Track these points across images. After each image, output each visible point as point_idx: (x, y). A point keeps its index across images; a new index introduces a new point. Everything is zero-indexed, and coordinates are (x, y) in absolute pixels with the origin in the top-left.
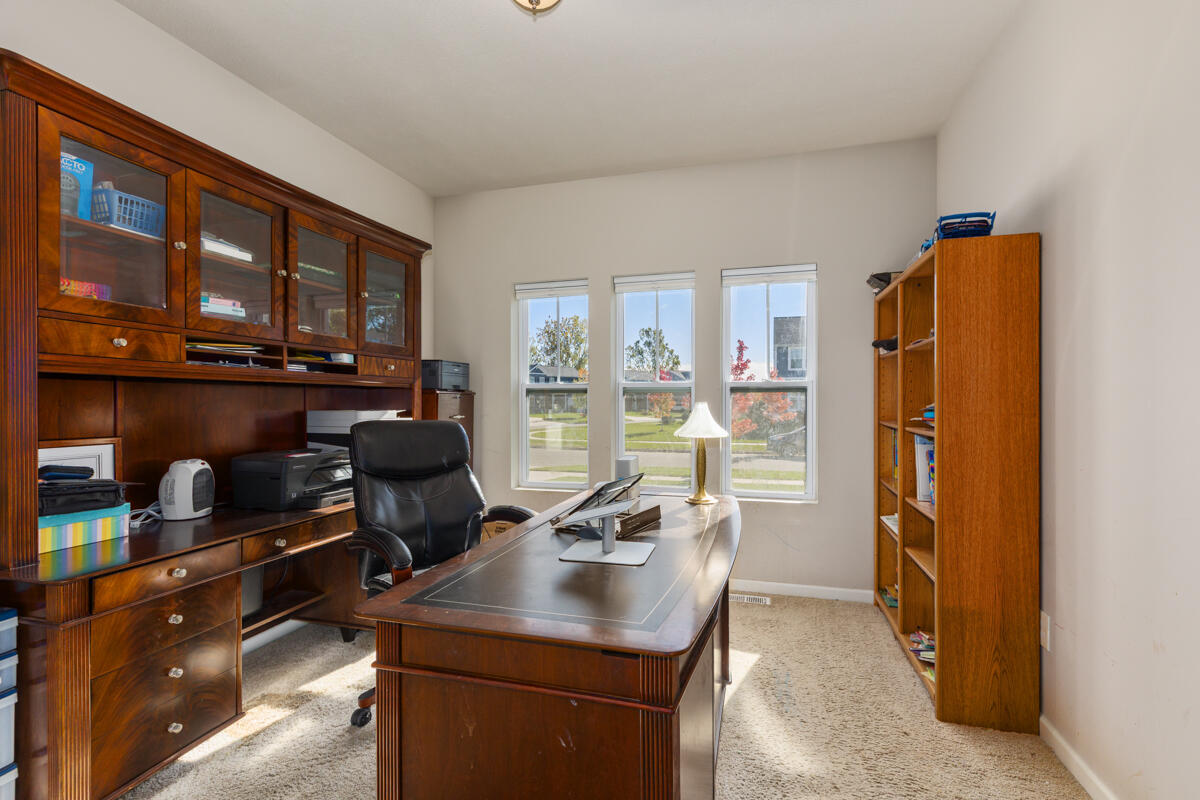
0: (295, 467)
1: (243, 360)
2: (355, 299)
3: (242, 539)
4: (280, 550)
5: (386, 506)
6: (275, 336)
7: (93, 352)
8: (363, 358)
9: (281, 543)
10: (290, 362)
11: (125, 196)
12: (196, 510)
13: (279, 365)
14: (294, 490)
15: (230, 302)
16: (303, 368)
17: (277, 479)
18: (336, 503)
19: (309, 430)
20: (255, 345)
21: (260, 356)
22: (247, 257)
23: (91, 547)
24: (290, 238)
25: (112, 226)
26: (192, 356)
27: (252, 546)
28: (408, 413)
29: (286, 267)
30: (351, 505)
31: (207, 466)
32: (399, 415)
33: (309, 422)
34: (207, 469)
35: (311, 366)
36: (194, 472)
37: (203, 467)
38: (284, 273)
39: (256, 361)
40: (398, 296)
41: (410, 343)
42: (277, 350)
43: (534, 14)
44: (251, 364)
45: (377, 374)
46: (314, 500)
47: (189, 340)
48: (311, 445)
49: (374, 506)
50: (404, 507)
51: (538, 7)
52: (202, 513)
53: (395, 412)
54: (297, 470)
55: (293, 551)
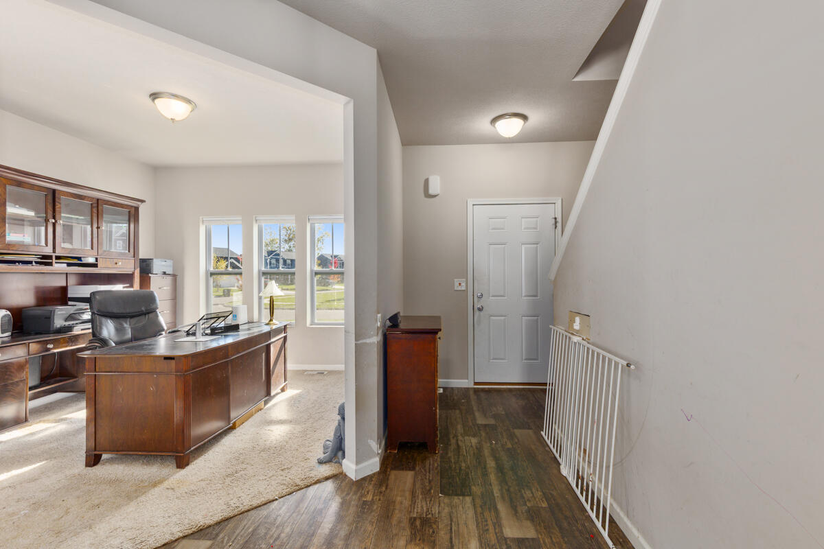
1: (30, 262)
2: (96, 230)
3: (29, 343)
4: (49, 350)
5: (109, 330)
6: (48, 250)
8: (101, 259)
9: (50, 346)
10: (57, 263)
12: (2, 333)
13: (50, 264)
14: (59, 322)
15: (22, 235)
16: (65, 265)
17: (49, 318)
18: (82, 330)
19: (69, 296)
20: (36, 255)
21: (39, 260)
22: (32, 214)
24: (57, 204)
26: (1, 262)
27: (34, 347)
28: (132, 286)
29: (54, 218)
30: (91, 331)
31: (8, 313)
32: (124, 287)
33: (69, 292)
34: (8, 315)
35: (69, 264)
36: (1, 315)
37: (6, 313)
38: (54, 221)
39: (36, 263)
40: (124, 225)
41: (132, 251)
42: (50, 257)
44: (34, 264)
45: (111, 267)
46: (70, 329)
48: (70, 303)
49: (101, 328)
50: (119, 330)
52: (6, 335)
53: (122, 286)
54: (60, 314)
55: (56, 351)
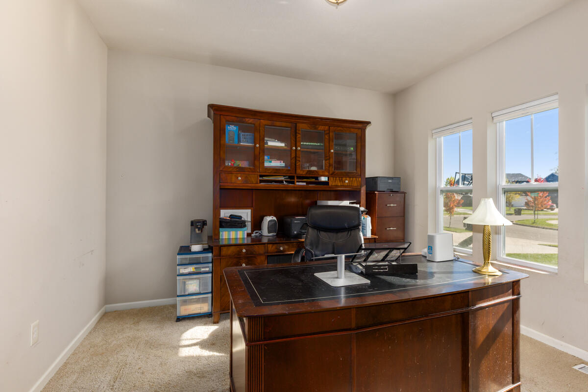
0: (295, 222)
1: (281, 182)
2: (328, 153)
3: (267, 244)
4: (282, 251)
6: (292, 172)
7: (233, 182)
8: (332, 178)
9: (281, 249)
10: (297, 182)
11: (244, 134)
12: (269, 233)
13: (293, 183)
14: (295, 230)
15: (279, 162)
16: (305, 184)
17: (290, 225)
20: (286, 176)
21: (289, 180)
22: (283, 145)
23: (237, 239)
24: (298, 134)
25: (241, 144)
26: (261, 181)
27: (271, 247)
28: (359, 202)
29: (296, 146)
32: (350, 203)
34: (274, 220)
35: (308, 183)
36: (268, 220)
37: (272, 219)
40: (352, 149)
41: (359, 169)
42: (293, 177)
43: (338, 5)
44: (285, 183)
45: (340, 185)
46: (301, 235)
47: (261, 176)
50: (324, 243)
51: (339, 1)
52: (271, 234)
53: (348, 202)
